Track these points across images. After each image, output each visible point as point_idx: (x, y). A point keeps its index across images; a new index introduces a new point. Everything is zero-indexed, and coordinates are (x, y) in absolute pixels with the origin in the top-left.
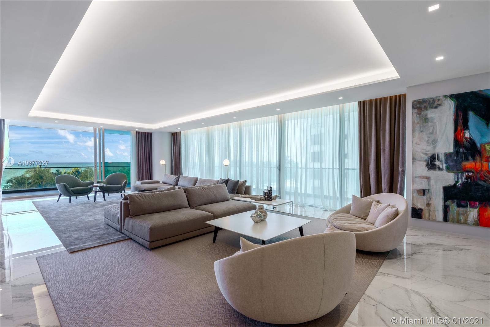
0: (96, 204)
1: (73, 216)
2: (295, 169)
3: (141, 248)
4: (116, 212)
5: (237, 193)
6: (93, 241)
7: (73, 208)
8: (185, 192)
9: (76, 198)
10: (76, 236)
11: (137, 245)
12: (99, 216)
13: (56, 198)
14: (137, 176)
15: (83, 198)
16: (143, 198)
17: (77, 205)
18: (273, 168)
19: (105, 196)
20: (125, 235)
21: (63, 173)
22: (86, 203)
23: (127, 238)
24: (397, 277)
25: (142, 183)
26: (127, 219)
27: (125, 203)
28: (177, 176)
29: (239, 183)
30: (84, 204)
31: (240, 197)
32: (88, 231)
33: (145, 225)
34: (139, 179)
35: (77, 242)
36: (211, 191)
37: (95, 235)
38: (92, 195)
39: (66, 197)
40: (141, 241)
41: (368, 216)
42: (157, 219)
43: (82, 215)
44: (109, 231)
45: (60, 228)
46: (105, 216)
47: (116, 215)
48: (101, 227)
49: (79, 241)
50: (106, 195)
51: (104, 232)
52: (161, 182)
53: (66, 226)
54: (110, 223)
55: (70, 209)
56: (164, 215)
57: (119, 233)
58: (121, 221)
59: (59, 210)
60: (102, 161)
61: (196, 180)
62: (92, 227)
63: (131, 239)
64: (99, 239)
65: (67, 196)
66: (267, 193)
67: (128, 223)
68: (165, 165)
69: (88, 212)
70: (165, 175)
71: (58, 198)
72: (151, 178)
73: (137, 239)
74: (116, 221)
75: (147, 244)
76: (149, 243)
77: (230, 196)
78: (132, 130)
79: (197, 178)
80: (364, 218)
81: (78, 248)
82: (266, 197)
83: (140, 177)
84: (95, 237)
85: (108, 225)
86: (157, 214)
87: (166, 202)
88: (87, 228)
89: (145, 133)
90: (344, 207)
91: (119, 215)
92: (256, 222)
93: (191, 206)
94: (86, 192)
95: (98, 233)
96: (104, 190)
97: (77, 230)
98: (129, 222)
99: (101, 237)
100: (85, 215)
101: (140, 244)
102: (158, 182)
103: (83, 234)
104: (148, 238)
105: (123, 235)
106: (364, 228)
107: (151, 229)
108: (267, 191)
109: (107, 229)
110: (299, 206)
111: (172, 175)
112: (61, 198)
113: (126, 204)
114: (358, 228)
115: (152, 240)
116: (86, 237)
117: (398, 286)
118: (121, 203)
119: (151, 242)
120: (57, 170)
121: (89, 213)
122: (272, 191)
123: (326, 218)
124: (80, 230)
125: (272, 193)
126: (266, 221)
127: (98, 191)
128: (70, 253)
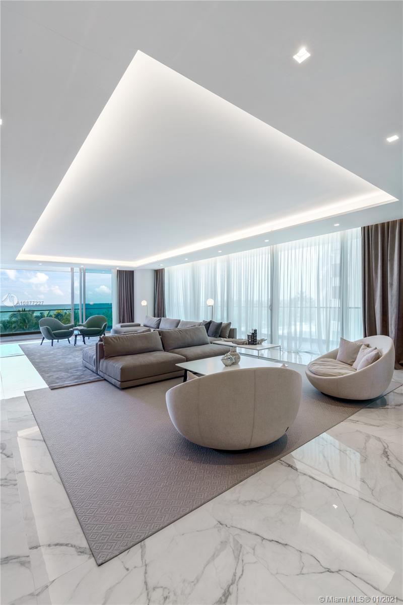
0: (76, 347)
1: (55, 359)
2: (288, 309)
3: (113, 388)
4: (93, 354)
5: (220, 336)
6: (71, 381)
7: (55, 351)
8: (160, 335)
9: (58, 342)
10: (57, 376)
11: (110, 385)
12: (77, 359)
13: (40, 341)
14: (118, 319)
15: (64, 341)
16: (117, 340)
17: (58, 348)
18: (264, 308)
19: (85, 340)
20: (100, 376)
21: (46, 316)
22: (66, 347)
23: (102, 379)
24: (366, 424)
25: (122, 327)
26: (102, 361)
27: (100, 344)
28: (159, 318)
29: (223, 325)
30: (65, 347)
31: (222, 341)
32: (68, 372)
33: (117, 365)
34: (120, 322)
35: (57, 381)
36: (187, 333)
37: (73, 375)
38: (72, 339)
39: (49, 341)
40: (113, 381)
41: (354, 362)
42: (129, 361)
43: (63, 358)
44: (85, 372)
45: (43, 369)
46: (83, 358)
47: (93, 357)
48: (79, 369)
49: (59, 380)
50: (86, 338)
51: (82, 373)
52: (142, 325)
53: (48, 367)
54: (88, 365)
55: (52, 352)
56: (135, 357)
57: (95, 375)
58: (97, 362)
59: (43, 352)
60: (83, 303)
61: (178, 322)
62: (71, 369)
63: (105, 380)
64: (76, 379)
65: (49, 339)
66: (251, 336)
67: (103, 365)
68: (147, 306)
69: (67, 355)
70: (147, 317)
71: (41, 342)
72: (133, 321)
73: (110, 379)
74: (93, 363)
75: (118, 383)
76: (120, 383)
77: (209, 339)
78: (113, 269)
79: (180, 320)
80: (351, 363)
81: (59, 386)
82: (250, 340)
83: (121, 320)
84: (73, 377)
85: (86, 367)
86: (129, 356)
87: (140, 345)
88: (67, 370)
89: (126, 272)
90: (332, 352)
91: (95, 357)
92: (226, 366)
93: (165, 349)
94: (67, 335)
95: (76, 374)
96: (84, 334)
97: (58, 371)
98: (104, 363)
99: (79, 377)
100: (66, 358)
101: (113, 384)
102: (139, 325)
103: (63, 374)
104: (119, 379)
105: (98, 377)
106: (340, 373)
107: (121, 369)
108: (251, 334)
109: (85, 370)
110: (293, 352)
111: (155, 317)
112: (44, 341)
113: (101, 346)
114: (334, 373)
115: (123, 380)
116: (66, 377)
117: (361, 432)
118: (97, 344)
119: (122, 382)
120: (41, 313)
121: (70, 356)
122: (256, 334)
123: (307, 364)
124: (60, 370)
125: (256, 336)
126: (239, 365)
127: (79, 335)
128: (52, 389)
